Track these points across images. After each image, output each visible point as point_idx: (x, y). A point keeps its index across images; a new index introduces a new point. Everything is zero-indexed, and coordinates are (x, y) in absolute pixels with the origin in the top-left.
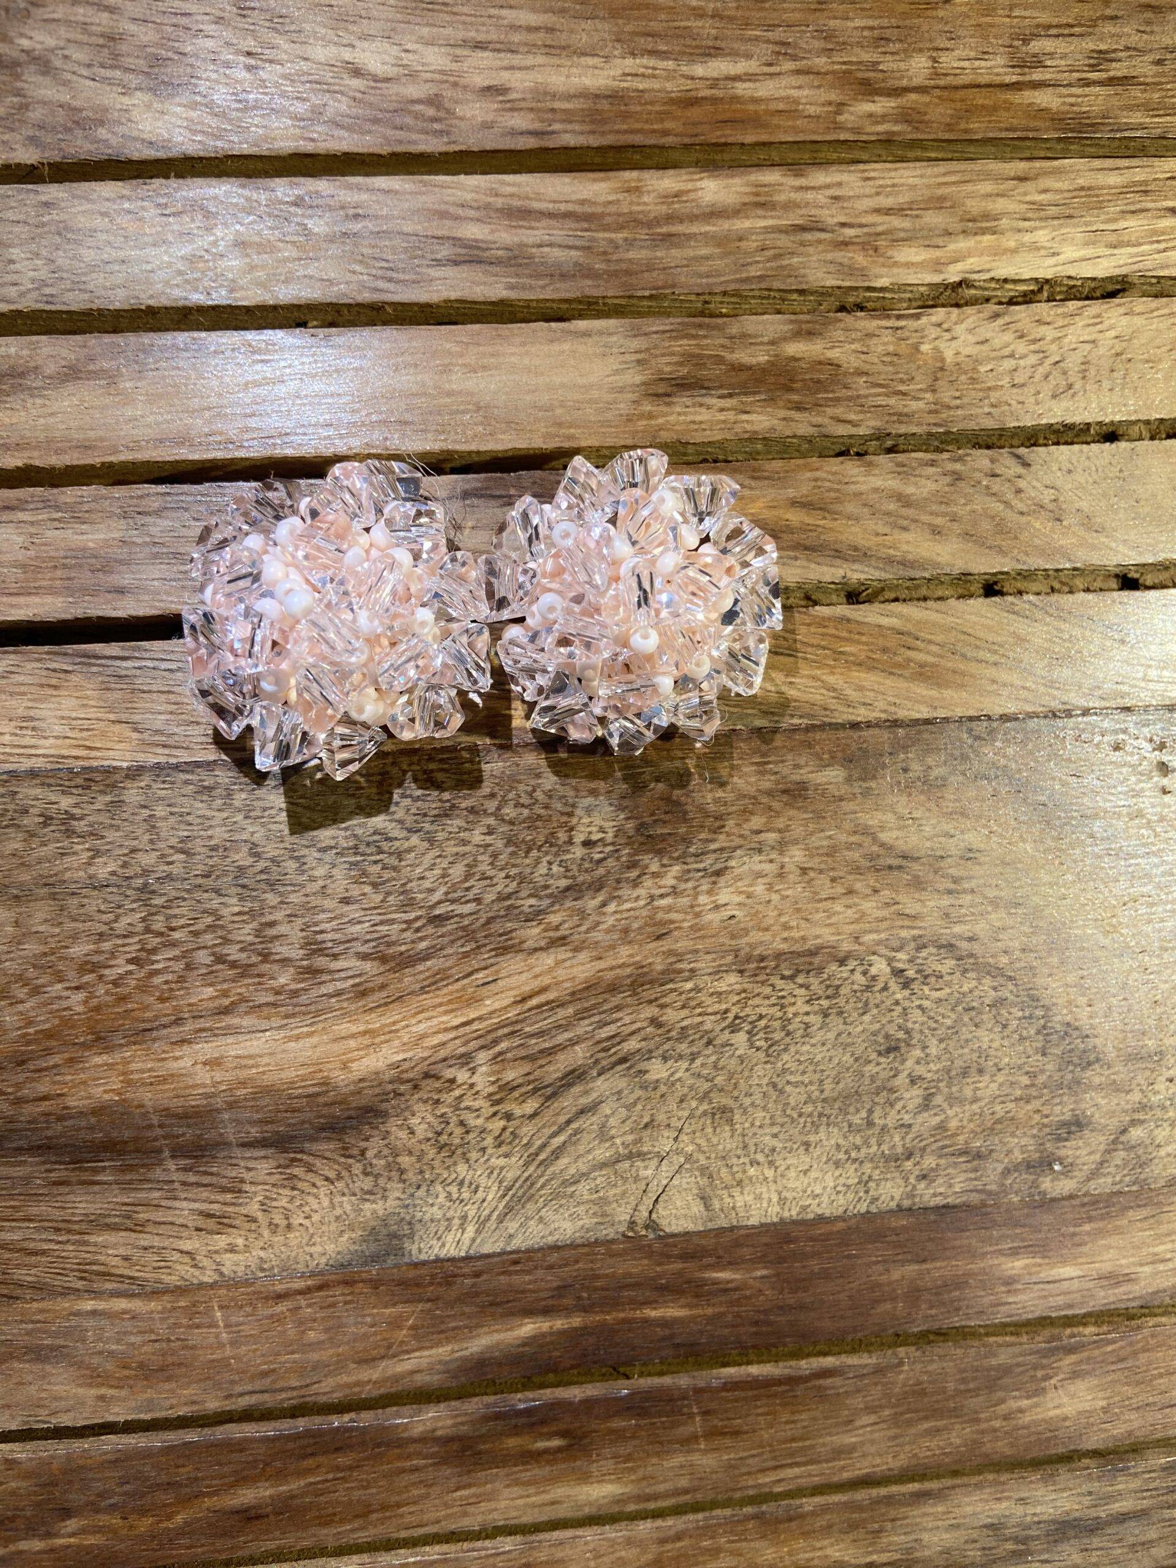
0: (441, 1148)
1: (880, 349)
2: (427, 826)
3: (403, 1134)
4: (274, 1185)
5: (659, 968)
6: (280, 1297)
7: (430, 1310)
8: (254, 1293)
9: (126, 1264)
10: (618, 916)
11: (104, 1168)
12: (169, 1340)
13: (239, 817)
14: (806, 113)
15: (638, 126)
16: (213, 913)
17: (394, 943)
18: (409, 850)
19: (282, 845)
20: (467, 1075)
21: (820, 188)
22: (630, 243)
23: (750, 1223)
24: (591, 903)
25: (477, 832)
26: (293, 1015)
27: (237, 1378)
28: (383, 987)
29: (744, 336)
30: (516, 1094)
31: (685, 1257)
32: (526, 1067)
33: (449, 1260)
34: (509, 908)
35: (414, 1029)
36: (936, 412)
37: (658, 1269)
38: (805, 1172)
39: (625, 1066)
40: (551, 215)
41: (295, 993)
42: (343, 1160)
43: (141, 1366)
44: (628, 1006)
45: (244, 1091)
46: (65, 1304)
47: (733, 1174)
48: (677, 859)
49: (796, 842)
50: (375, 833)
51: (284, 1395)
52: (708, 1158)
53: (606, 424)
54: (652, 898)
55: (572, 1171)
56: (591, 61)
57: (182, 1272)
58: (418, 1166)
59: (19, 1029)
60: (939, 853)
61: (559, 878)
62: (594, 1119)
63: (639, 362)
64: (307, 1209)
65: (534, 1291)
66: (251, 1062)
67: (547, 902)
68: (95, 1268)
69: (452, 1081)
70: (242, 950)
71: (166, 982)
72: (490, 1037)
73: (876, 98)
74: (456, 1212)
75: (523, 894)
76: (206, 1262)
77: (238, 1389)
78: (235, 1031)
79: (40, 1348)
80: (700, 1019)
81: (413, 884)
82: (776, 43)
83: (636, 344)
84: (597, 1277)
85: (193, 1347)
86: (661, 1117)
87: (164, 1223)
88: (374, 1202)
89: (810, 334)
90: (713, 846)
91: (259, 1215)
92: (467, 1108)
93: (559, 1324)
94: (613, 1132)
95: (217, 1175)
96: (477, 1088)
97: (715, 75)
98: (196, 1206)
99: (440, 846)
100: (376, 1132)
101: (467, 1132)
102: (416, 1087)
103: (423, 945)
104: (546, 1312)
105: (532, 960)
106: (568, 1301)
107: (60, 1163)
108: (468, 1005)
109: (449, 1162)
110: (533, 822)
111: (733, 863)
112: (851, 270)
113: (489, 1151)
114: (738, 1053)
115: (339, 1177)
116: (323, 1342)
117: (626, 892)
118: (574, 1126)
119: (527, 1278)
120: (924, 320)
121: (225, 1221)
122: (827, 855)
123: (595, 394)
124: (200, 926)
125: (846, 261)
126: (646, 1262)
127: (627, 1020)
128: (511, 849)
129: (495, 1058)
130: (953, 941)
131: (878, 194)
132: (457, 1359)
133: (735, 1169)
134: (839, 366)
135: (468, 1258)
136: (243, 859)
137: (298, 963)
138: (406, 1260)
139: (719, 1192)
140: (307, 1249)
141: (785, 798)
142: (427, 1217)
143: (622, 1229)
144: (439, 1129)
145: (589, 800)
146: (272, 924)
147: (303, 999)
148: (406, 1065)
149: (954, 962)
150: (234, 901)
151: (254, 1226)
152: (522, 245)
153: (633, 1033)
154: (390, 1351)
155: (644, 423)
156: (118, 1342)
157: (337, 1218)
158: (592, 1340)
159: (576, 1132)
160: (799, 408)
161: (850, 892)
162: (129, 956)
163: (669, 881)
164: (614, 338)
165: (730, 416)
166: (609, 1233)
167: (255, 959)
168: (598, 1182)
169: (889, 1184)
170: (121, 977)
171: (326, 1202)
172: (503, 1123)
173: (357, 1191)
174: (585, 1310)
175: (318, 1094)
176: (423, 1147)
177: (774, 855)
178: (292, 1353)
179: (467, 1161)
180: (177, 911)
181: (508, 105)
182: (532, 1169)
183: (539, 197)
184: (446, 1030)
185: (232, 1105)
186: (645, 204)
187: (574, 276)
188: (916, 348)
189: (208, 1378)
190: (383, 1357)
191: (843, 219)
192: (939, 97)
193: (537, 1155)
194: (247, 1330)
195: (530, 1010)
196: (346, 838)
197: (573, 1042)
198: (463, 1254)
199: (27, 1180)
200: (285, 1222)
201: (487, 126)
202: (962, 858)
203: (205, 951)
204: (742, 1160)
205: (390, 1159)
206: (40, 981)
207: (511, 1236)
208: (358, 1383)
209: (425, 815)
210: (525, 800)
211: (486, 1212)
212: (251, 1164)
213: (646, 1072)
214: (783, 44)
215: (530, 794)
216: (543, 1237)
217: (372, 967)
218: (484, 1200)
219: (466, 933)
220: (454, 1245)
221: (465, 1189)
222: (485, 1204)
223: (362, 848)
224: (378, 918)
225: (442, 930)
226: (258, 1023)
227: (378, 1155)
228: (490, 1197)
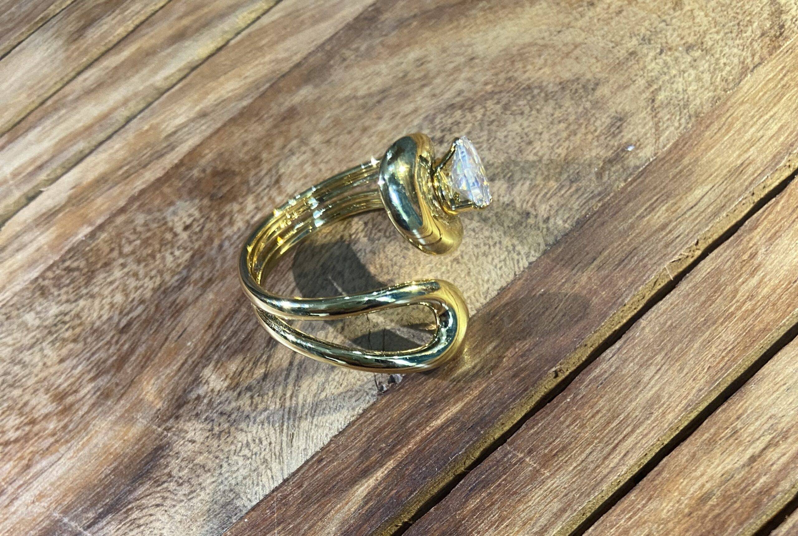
0: (219, 436)
3: (189, 447)
7: (284, 529)
10: (235, 245)
17: (107, 360)
18: (83, 309)
19: (5, 363)
20: (205, 388)
24: (213, 252)
25: (116, 272)
26: (72, 438)
30: (245, 374)
32: (240, 357)
33: (273, 491)
34: (164, 292)
37: (419, 395)
38: (468, 273)
41: (65, 427)
42: (159, 488)
44: (278, 281)
45: (70, 498)
48: (247, 194)
49: (311, 134)
50: (56, 318)
52: (398, 314)
54: (248, 222)
55: (315, 387)
58: (211, 456)
60: (401, 75)
61: (183, 256)
65: (347, 468)
66: (62, 481)
67: (185, 271)
69: (198, 398)
70: (17, 430)
72: (204, 360)
74: (256, 463)
75: (168, 279)
78: (42, 472)
80: (328, 254)
81: (97, 324)
84: (381, 430)
88: (199, 495)
90: (263, 173)
92: (219, 404)
93: (380, 474)
96: (217, 390)
99: (100, 294)
100: (169, 459)
101: (229, 416)
102: (177, 418)
104: (366, 473)
105: (199, 304)
106: (374, 458)
108: (177, 355)
109: (230, 440)
110: (146, 243)
111: (282, 171)
113: (252, 415)
115: (164, 498)
117: (229, 231)
119: (335, 464)
122: (335, 125)
127: (283, 287)
128: (143, 264)
129: (215, 367)
130: (451, 103)
135: (285, 481)
137: (56, 411)
138: (244, 512)
141: (287, 121)
142: (240, 478)
143: (375, 392)
144: (209, 427)
145: (172, 209)
146: (26, 404)
147: (71, 427)
148: (162, 412)
149: (459, 112)
157: (180, 522)
158: (411, 467)
161: (365, 130)
163: (251, 207)
166: (368, 401)
167: (28, 429)
168: (337, 378)
171: (165, 518)
172: (249, 395)
173: (182, 498)
174: (389, 454)
176: (207, 444)
177: (303, 149)
179: (242, 431)
182: (288, 405)
184: (173, 376)
185: (66, 512)
193: (285, 395)
195: (219, 327)
198: (281, 481)
202: (418, 66)
205: (191, 465)
207: (305, 449)
209: (79, 288)
210: (133, 238)
211: (278, 448)
215: (134, 233)
216: (327, 435)
217: (102, 381)
218: (270, 443)
219: (148, 322)
220: (271, 482)
221: (252, 445)
222: (273, 445)
223: (54, 329)
224: (88, 355)
225: (131, 332)
226: (53, 458)
227: (181, 469)
228: (273, 440)
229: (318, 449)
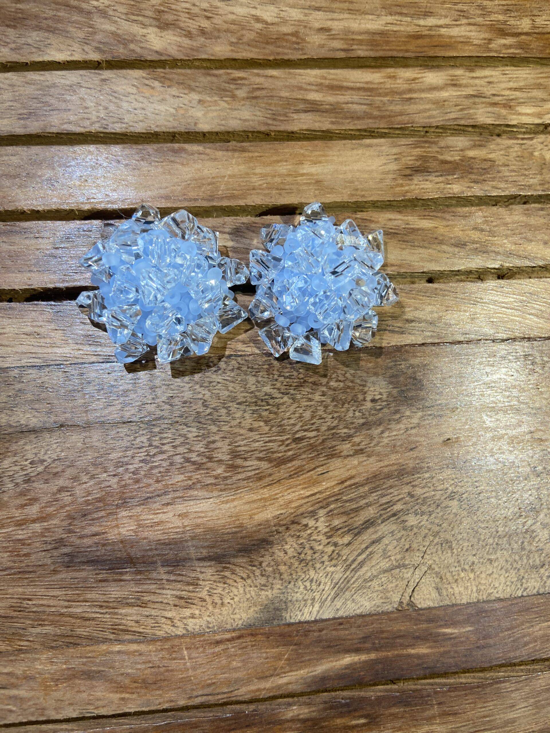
0: (301, 561)
1: (514, 154)
2: (292, 392)
3: (282, 554)
4: (215, 581)
5: (411, 465)
6: (218, 643)
7: (296, 650)
8: (204, 640)
9: (137, 625)
10: (390, 439)
11: (127, 572)
12: (159, 667)
13: (197, 387)
14: (474, 43)
15: (394, 48)
16: (184, 436)
17: (275, 452)
18: (283, 404)
19: (219, 401)
20: (314, 522)
21: (482, 78)
22: (391, 102)
23: (462, 602)
24: (376, 431)
25: (317, 394)
26: (225, 490)
27: (194, 687)
28: (270, 475)
29: (448, 147)
30: (339, 532)
31: (430, 621)
32: (344, 518)
33: (305, 622)
34: (333, 434)
35: (286, 498)
36: (543, 184)
37: (415, 627)
38: (490, 575)
39: (395, 518)
40: (352, 89)
41: (226, 478)
42: (250, 568)
43: (144, 681)
44: (396, 486)
45: (200, 530)
46: (104, 647)
47: (453, 576)
48: (419, 409)
50: (265, 395)
51: (220, 697)
52: (440, 567)
53: (381, 189)
54: (407, 429)
55: (369, 574)
56: (371, 17)
57: (167, 629)
58: (289, 571)
59: (84, 497)
61: (359, 419)
62: (380, 546)
63: (396, 159)
64: (231, 594)
65: (350, 640)
66: (203, 515)
67: (354, 430)
68: (121, 627)
69: (306, 525)
70: (198, 455)
71: (160, 472)
72: (325, 502)
73: (507, 37)
74: (309, 596)
75: (341, 427)
76: (179, 624)
77: (195, 693)
78: (196, 498)
79: (90, 671)
80: (433, 493)
81: (285, 421)
82: (458, 11)
83: (395, 150)
84: (382, 632)
85: (172, 671)
86: (415, 546)
87: (157, 602)
88: (267, 590)
89: (480, 146)
91: (207, 598)
92: (314, 540)
93: (364, 657)
94: (389, 554)
95: (186, 576)
96: (319, 529)
97: (430, 24)
98: (174, 592)
99: (298, 402)
100: (267, 553)
101: (314, 553)
102: (287, 528)
103: (290, 453)
104: (357, 651)
105: (346, 462)
106: (368, 645)
107: (103, 570)
108: (314, 485)
109: (305, 569)
110: (345, 389)
112: (499, 116)
113: (326, 563)
114: (454, 511)
115: (249, 577)
116: (240, 667)
117: (393, 426)
118: (370, 550)
119: (347, 632)
120: (535, 141)
121: (190, 601)
123: (375, 175)
124: (177, 443)
125: (496, 112)
126: (408, 624)
127: (396, 493)
128: (335, 403)
129: (328, 513)
131: (510, 81)
132: (310, 677)
133: (454, 573)
134: (494, 161)
135: (316, 621)
136: (200, 408)
137: (227, 463)
138: (283, 622)
139: (446, 586)
140: (232, 616)
142: (294, 599)
143: (396, 606)
144: (300, 551)
145: (374, 379)
146: (214, 442)
147: (228, 482)
148: (282, 517)
150: (194, 430)
151: (204, 604)
152: (338, 103)
153: (399, 500)
154: (275, 673)
155: (400, 189)
156: (132, 668)
157: (248, 599)
158: (380, 666)
159: (371, 553)
160: (475, 182)
162: (141, 459)
163: (415, 421)
164: (384, 148)
165: (442, 185)
166: (388, 608)
167: (205, 460)
168: (383, 579)
169: (533, 581)
170: (137, 469)
171: (241, 590)
172: (333, 548)
173: (258, 584)
174: (376, 650)
175: (236, 533)
176: (292, 561)
178: (224, 674)
179: (315, 568)
180: (166, 435)
181: (332, 37)
182: (348, 573)
183: (346, 80)
184: (303, 498)
185: (193, 538)
186: (399, 84)
187: (364, 118)
188: (532, 154)
189: (180, 688)
190: (272, 676)
191: (494, 93)
192: (536, 38)
193: (351, 565)
194: (200, 661)
195: (346, 487)
196: (251, 397)
197: (368, 505)
198: (313, 619)
199: (85, 580)
200: (220, 601)
201: (322, 46)
203: (178, 456)
204: (457, 569)
205: (275, 567)
206: (94, 472)
207: (338, 610)
208: (258, 690)
209: (291, 386)
210: (341, 378)
211: (325, 596)
212: (203, 570)
213: (406, 521)
214: (462, 11)
215: (344, 375)
216: (354, 610)
217: (264, 465)
218: (323, 590)
219: (312, 447)
220: (308, 614)
221: (314, 584)
222: (324, 592)
223: (259, 403)
224: (267, 439)
225: (300, 445)
226: (206, 494)
227: (268, 565)
228: (327, 588)
229: (344, 615)
